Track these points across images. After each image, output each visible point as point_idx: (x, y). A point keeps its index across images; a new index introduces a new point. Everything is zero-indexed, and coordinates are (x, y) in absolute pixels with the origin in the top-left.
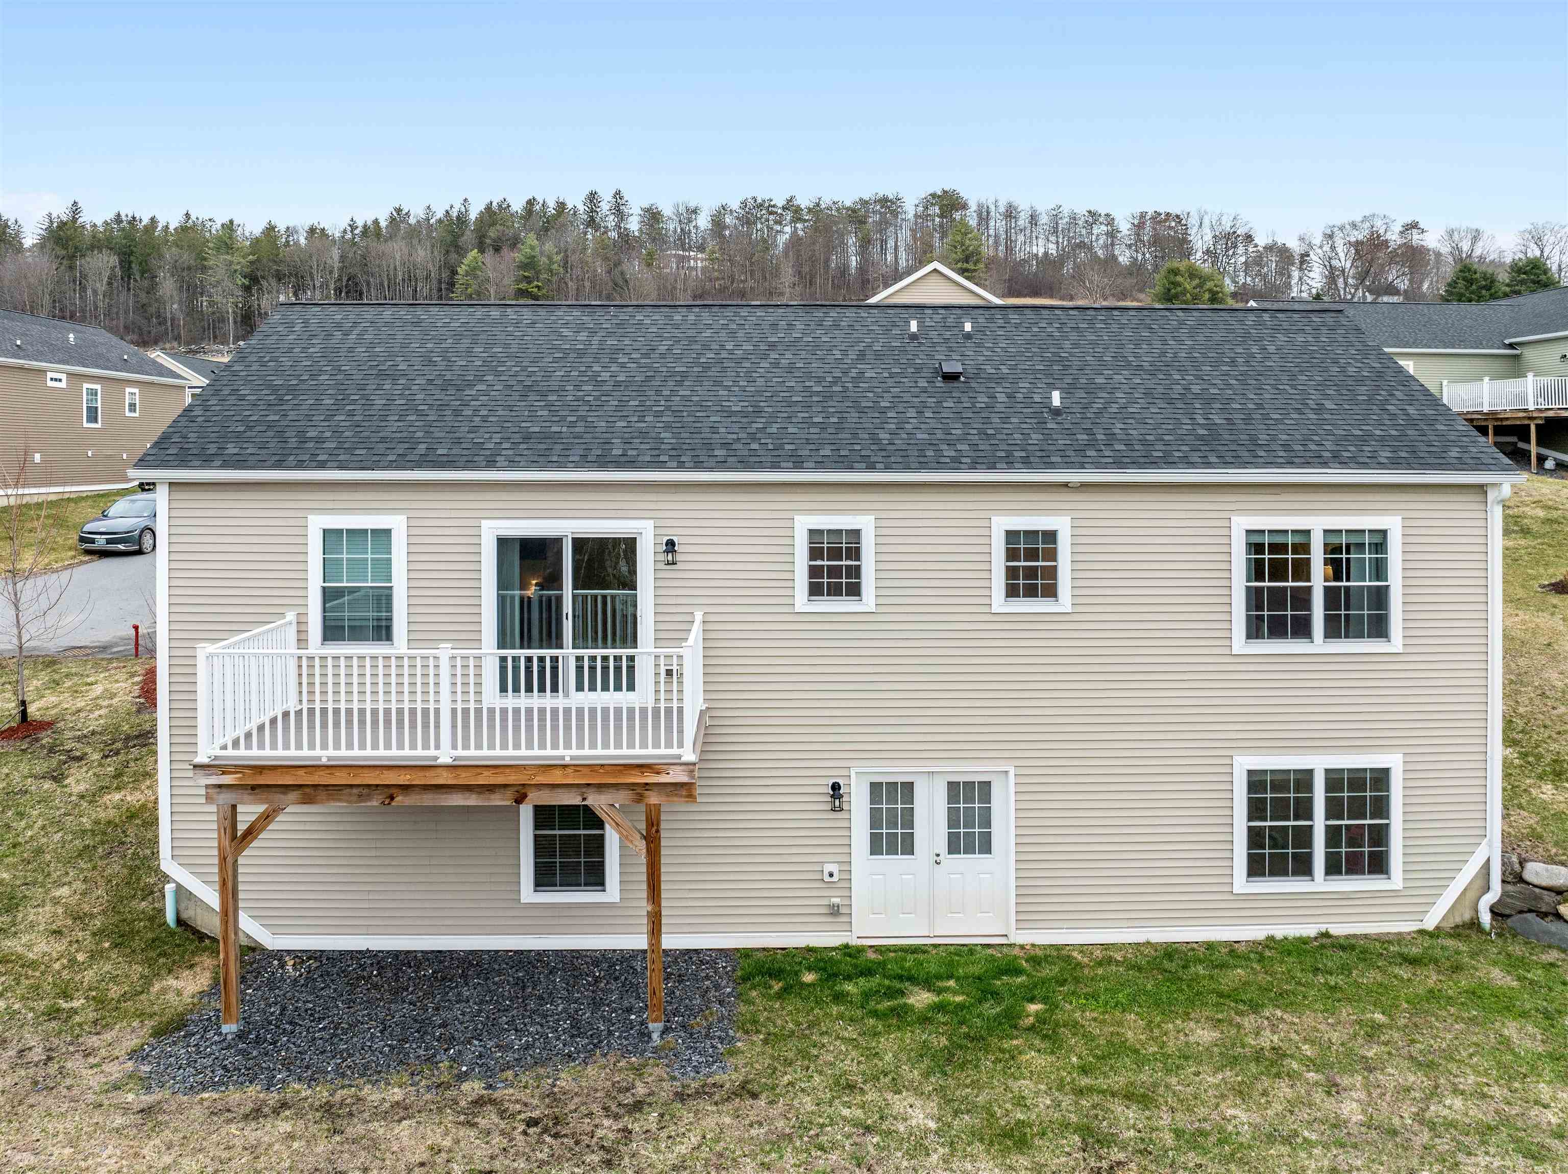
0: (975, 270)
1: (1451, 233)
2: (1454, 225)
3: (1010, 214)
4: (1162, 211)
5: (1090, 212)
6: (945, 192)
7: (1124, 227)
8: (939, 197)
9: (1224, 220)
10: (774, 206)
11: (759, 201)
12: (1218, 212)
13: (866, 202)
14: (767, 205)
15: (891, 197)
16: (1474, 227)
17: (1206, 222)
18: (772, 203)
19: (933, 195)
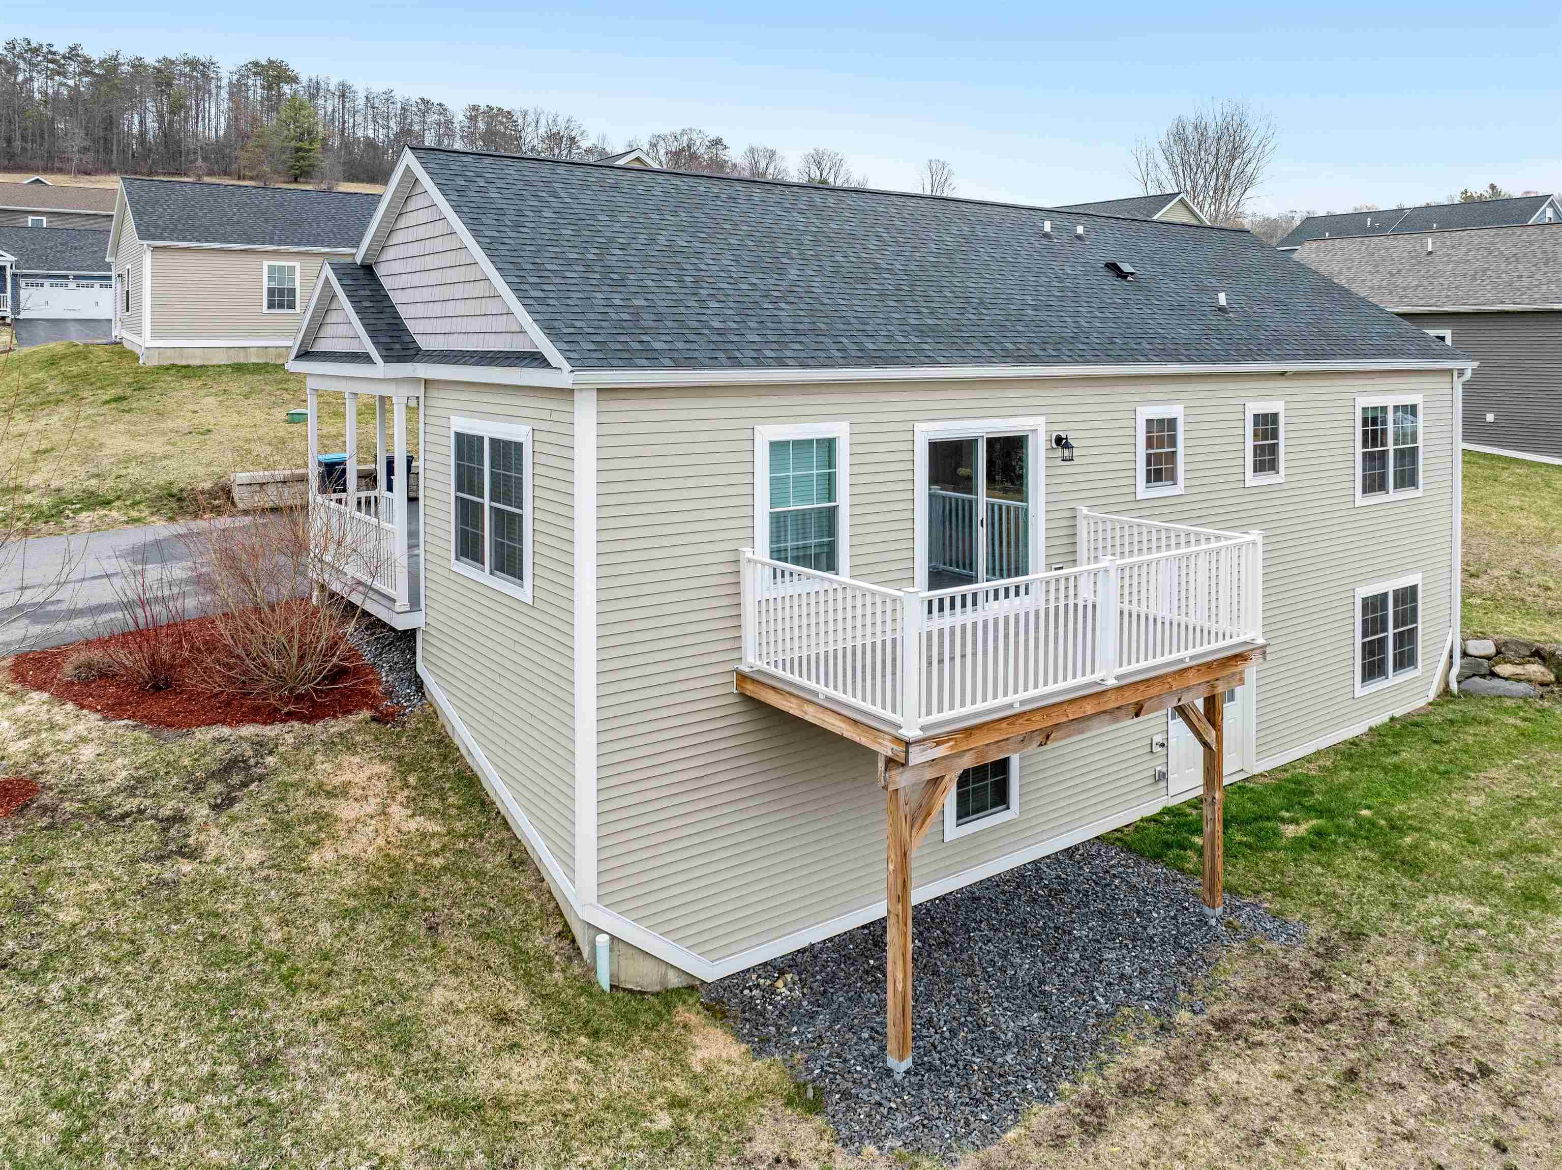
0: (309, 151)
1: (752, 150)
2: (755, 144)
3: (344, 93)
4: (494, 106)
5: (422, 100)
6: (271, 62)
7: (459, 117)
8: (262, 66)
9: (559, 120)
10: (54, 53)
11: (34, 44)
12: (553, 112)
13: (172, 62)
14: (45, 50)
15: (203, 60)
16: (770, 147)
17: (543, 122)
18: (53, 49)
19: (256, 64)
